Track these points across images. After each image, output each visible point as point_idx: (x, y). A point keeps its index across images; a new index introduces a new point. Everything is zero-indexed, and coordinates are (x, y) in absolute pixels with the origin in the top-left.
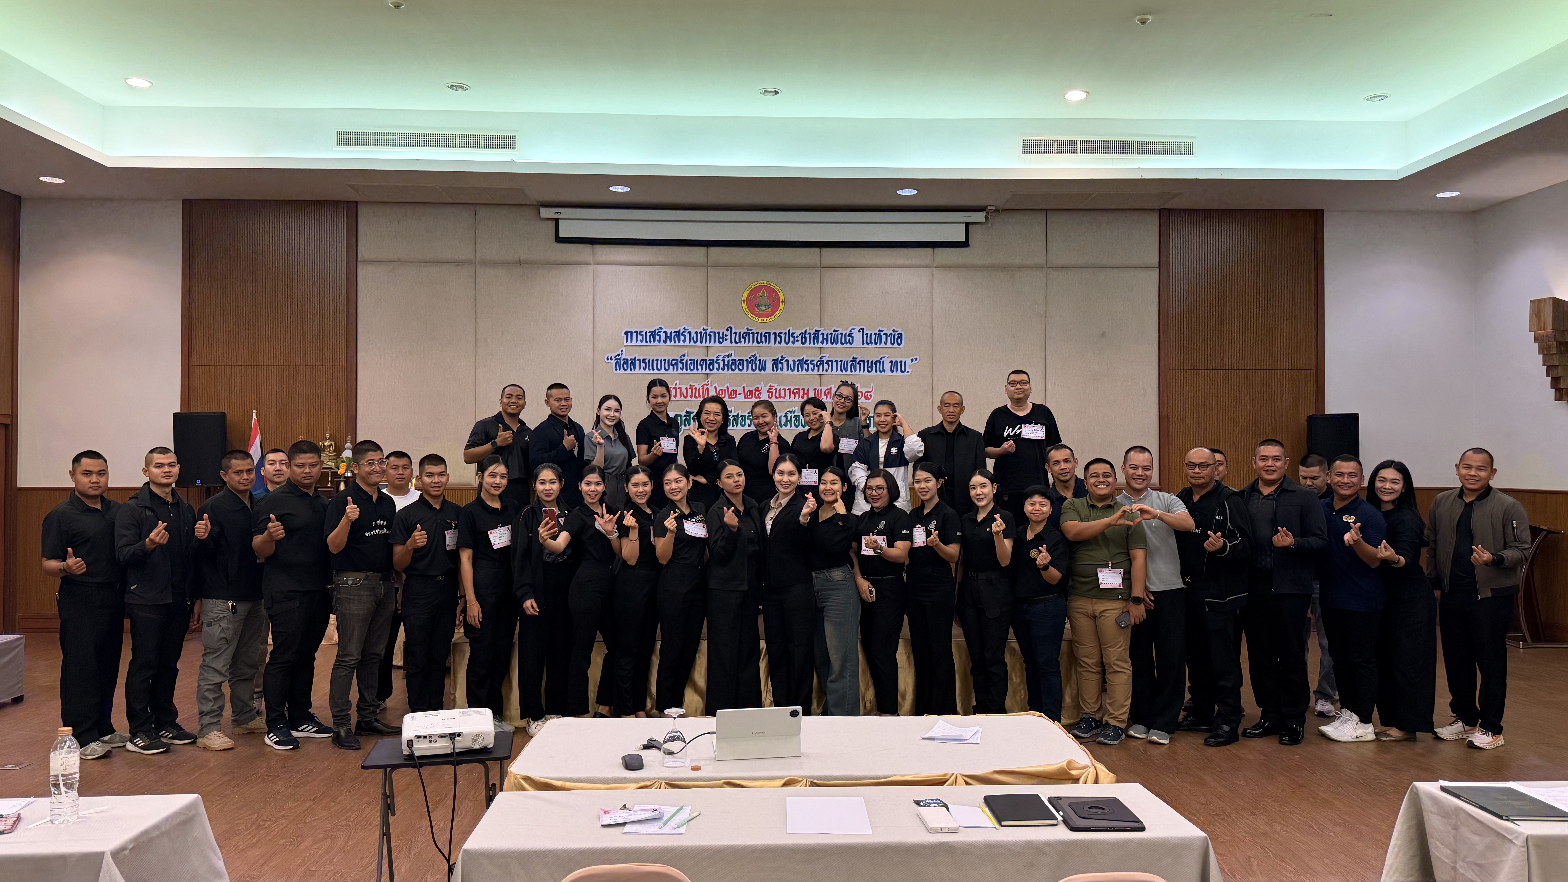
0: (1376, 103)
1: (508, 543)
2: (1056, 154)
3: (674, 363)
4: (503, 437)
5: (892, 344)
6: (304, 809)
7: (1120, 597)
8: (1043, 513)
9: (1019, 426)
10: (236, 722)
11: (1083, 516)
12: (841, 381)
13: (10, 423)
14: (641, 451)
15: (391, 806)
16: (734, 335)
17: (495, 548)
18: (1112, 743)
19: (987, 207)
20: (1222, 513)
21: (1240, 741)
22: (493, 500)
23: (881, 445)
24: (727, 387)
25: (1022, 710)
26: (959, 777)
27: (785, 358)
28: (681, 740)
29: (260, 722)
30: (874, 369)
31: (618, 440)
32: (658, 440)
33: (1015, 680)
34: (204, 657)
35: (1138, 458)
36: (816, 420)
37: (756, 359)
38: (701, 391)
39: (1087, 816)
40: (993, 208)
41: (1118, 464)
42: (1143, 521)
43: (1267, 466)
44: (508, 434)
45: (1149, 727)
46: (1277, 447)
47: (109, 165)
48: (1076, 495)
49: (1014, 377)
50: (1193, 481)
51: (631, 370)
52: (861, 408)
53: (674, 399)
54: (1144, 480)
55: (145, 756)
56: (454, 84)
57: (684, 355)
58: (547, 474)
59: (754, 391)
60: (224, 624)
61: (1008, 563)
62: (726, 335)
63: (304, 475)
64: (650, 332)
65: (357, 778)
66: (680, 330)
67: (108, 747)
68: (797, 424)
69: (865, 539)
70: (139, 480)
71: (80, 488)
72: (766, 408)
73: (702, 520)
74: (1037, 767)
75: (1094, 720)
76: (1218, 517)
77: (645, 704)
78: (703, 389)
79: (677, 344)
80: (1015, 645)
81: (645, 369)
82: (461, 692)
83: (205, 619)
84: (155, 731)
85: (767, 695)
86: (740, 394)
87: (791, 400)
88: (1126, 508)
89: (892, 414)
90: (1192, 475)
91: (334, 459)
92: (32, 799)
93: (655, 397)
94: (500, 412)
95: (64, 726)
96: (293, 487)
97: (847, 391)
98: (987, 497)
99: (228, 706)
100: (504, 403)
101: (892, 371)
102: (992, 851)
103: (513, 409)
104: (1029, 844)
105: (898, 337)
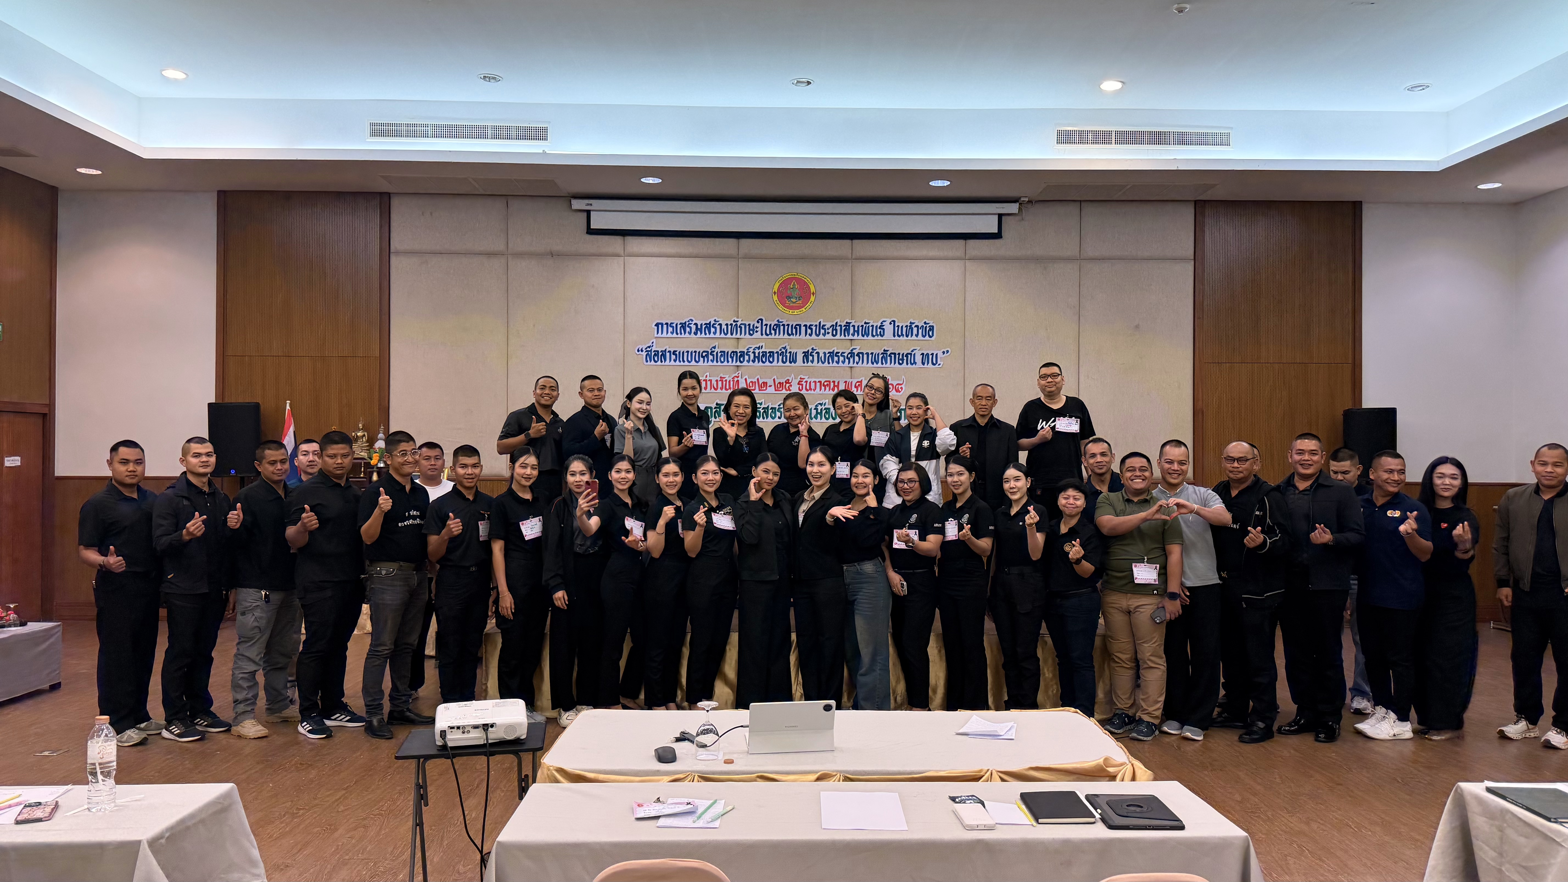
0: (1417, 93)
1: (539, 534)
2: (1091, 145)
3: (704, 355)
4: (537, 428)
5: (924, 336)
6: (338, 797)
7: (1155, 592)
8: (1077, 507)
9: (1053, 419)
10: (270, 710)
11: (1118, 511)
12: (873, 374)
13: (48, 412)
14: (671, 444)
15: (424, 796)
16: (764, 327)
17: (527, 538)
18: (1145, 739)
19: (1020, 198)
20: (1262, 508)
21: (1275, 738)
22: (524, 492)
23: (912, 438)
24: (758, 379)
25: (1055, 706)
26: (995, 774)
27: (815, 350)
28: (714, 733)
29: (294, 711)
30: (905, 361)
31: (648, 432)
32: (689, 432)
33: (1047, 675)
34: (239, 646)
35: (1174, 452)
36: (848, 413)
37: (786, 351)
38: (732, 383)
39: (1126, 814)
40: (1027, 199)
41: (1154, 457)
42: (1179, 516)
43: (1304, 460)
44: (541, 426)
45: (1183, 723)
46: (1314, 441)
47: (145, 156)
48: (1111, 489)
49: (1045, 371)
50: (1231, 475)
51: (662, 362)
52: (892, 400)
53: (705, 391)
54: (1180, 474)
55: (180, 743)
56: (486, 75)
57: (714, 347)
58: (577, 466)
59: (784, 384)
60: (257, 613)
61: (1039, 556)
62: (757, 327)
63: (335, 466)
64: (680, 324)
65: (390, 767)
66: (710, 322)
67: (143, 735)
68: (827, 416)
69: (896, 533)
70: (176, 470)
71: (119, 477)
72: (798, 400)
73: (730, 512)
74: (1073, 763)
75: (1127, 716)
76: (1257, 513)
77: (675, 695)
78: (733, 381)
79: (708, 336)
80: (1049, 640)
81: (675, 361)
82: (493, 683)
83: (239, 609)
84: (190, 719)
85: (797, 689)
86: (770, 386)
87: (821, 392)
88: (1163, 502)
89: (924, 407)
90: (1231, 469)
91: (367, 450)
92: (70, 787)
93: (686, 389)
94: (534, 403)
95: (101, 715)
96: (324, 476)
97: (878, 383)
98: (1021, 491)
99: (262, 694)
100: (537, 394)
101: (923, 364)
102: (1028, 848)
103: (546, 400)
104: (1066, 842)
105: (930, 330)
